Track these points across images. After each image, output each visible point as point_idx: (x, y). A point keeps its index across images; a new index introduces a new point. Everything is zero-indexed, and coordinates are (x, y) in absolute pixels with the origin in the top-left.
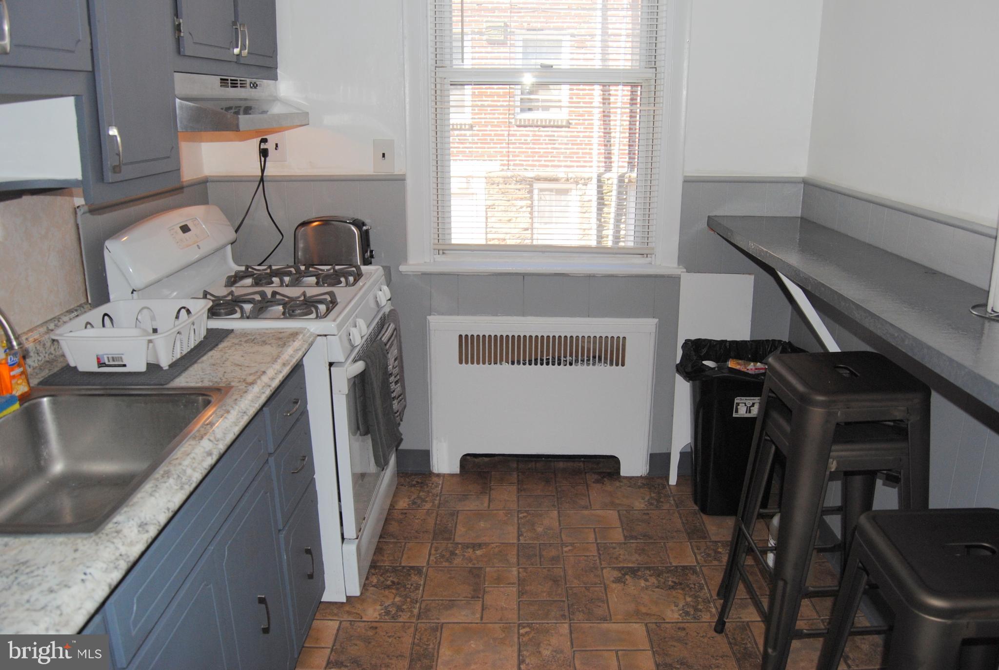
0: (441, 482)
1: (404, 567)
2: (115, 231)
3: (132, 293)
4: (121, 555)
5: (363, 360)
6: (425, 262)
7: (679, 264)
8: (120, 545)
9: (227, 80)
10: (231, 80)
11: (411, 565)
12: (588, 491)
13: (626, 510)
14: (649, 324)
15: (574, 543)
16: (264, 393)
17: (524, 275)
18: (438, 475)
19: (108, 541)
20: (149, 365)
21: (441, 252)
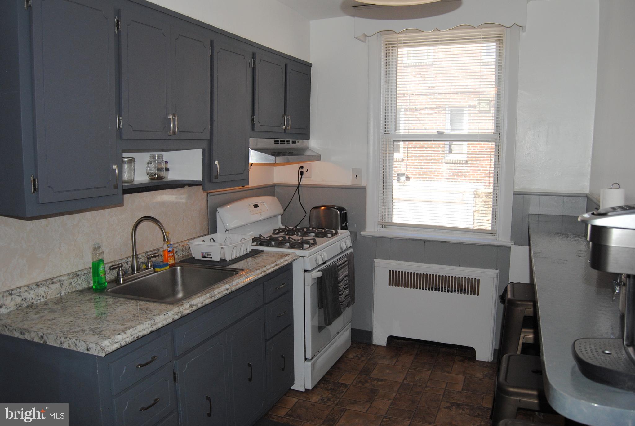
0: (375, 349)
1: (339, 383)
2: (224, 204)
3: (226, 231)
4: (180, 312)
5: (322, 271)
6: (375, 231)
7: (511, 240)
8: (181, 309)
9: (279, 140)
10: (281, 140)
11: (343, 383)
12: (453, 364)
13: (470, 377)
14: (493, 273)
15: (432, 387)
16: (261, 274)
17: (425, 241)
18: (375, 345)
19: (178, 306)
20: (221, 259)
21: (384, 226)
